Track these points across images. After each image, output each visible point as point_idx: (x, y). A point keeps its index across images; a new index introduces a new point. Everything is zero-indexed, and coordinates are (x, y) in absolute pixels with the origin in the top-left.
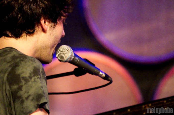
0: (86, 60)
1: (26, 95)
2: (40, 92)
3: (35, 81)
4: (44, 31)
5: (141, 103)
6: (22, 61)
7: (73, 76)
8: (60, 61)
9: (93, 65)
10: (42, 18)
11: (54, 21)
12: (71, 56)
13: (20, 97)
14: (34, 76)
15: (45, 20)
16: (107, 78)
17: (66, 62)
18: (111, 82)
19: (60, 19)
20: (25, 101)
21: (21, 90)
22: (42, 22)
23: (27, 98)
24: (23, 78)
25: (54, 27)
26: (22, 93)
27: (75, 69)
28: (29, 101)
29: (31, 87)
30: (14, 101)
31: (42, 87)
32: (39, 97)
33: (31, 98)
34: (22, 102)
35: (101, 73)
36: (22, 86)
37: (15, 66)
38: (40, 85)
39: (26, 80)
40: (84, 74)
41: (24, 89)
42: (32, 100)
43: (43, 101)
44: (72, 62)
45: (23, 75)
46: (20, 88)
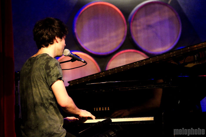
0: (76, 55)
1: (53, 74)
2: (58, 73)
3: (56, 68)
4: (57, 42)
5: (100, 72)
6: (51, 60)
7: (71, 62)
8: (65, 56)
9: (79, 57)
10: (56, 37)
11: (61, 38)
12: (69, 54)
13: (50, 75)
14: (56, 66)
15: (57, 37)
16: (85, 62)
17: (67, 56)
18: (87, 64)
19: (64, 37)
20: (53, 77)
21: (51, 72)
22: (56, 38)
23: (53, 76)
24: (51, 67)
25: (61, 41)
26: (51, 73)
27: (71, 59)
28: (54, 77)
29: (55, 71)
30: (48, 77)
31: (59, 71)
32: (58, 75)
33: (55, 75)
34: (51, 77)
35: (82, 60)
36: (51, 70)
37: (48, 62)
38: (58, 70)
39: (53, 68)
40: (75, 61)
41: (52, 72)
42: (55, 76)
43: (60, 77)
44: (70, 56)
45: (51, 66)
46: (50, 71)
